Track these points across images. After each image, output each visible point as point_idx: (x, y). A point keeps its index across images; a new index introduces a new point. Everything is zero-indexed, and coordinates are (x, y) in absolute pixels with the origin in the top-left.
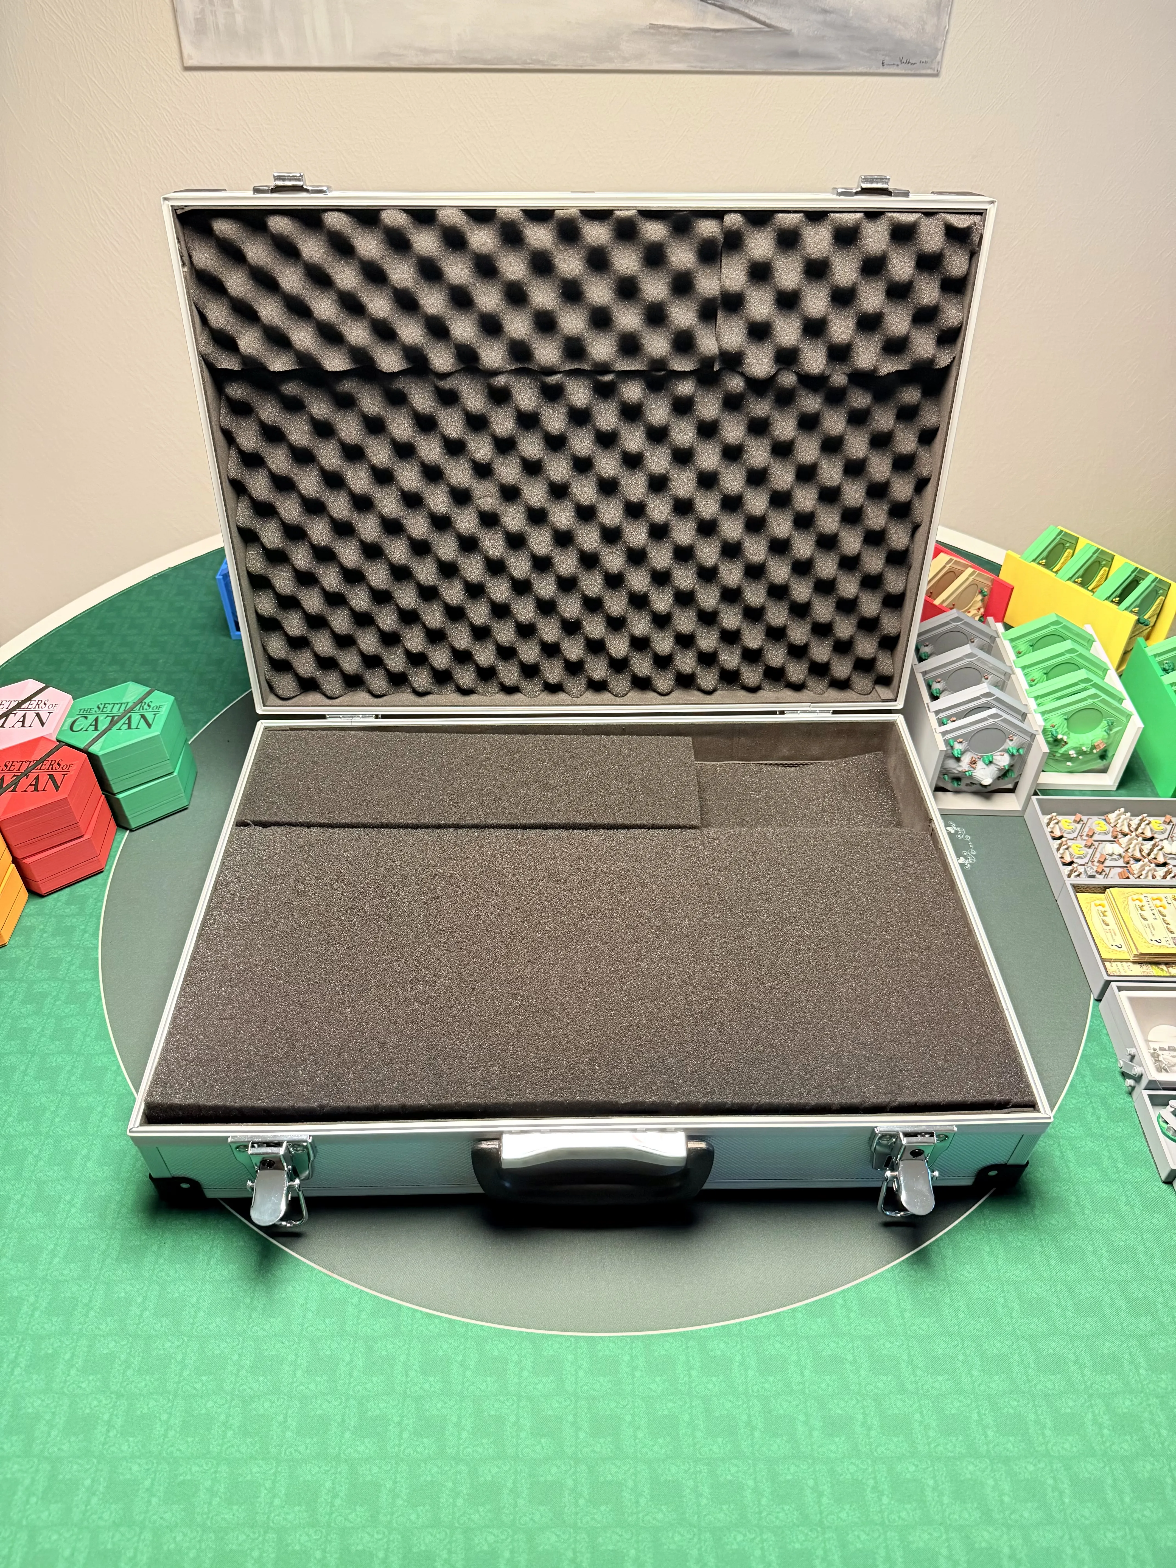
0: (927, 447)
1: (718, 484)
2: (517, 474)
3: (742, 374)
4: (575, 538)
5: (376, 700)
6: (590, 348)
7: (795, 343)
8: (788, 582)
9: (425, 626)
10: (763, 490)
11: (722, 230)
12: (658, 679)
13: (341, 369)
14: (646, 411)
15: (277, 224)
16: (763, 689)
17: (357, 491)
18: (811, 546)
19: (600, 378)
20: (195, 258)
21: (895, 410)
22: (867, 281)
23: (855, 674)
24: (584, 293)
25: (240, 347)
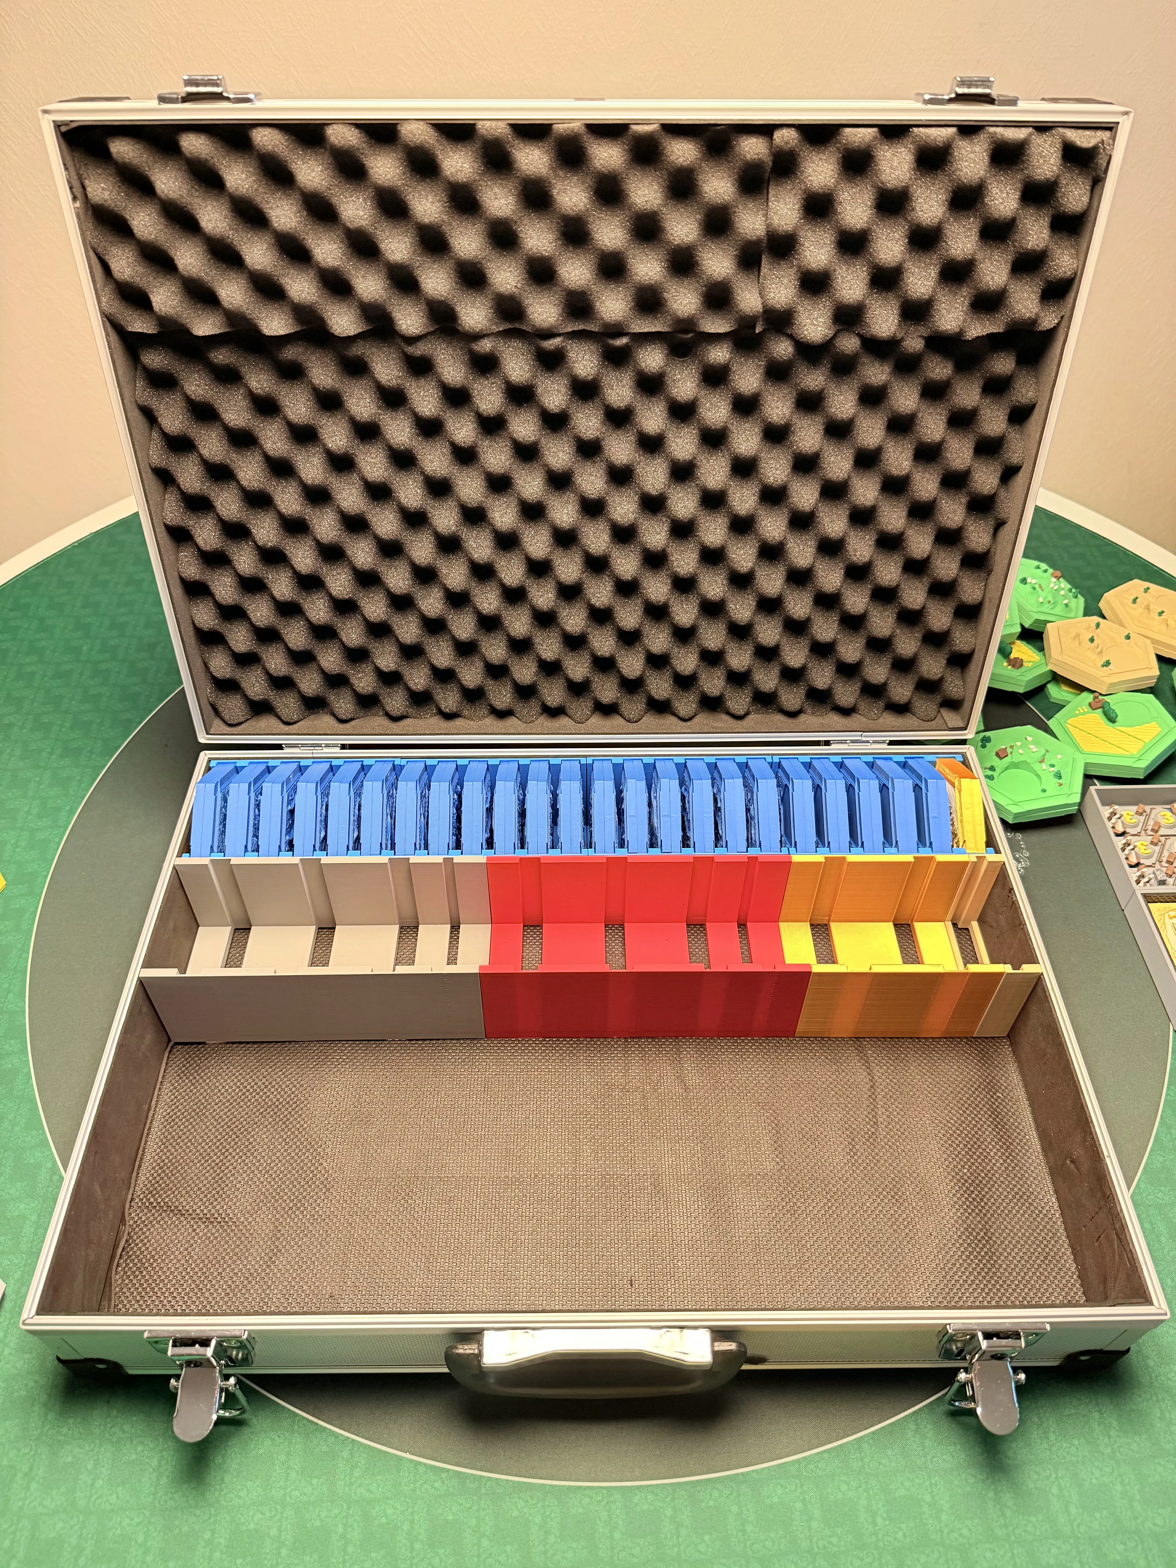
0: (1017, 427)
1: (757, 472)
2: (508, 460)
3: (791, 337)
4: (580, 537)
5: (341, 726)
6: (598, 304)
7: (860, 298)
8: (839, 590)
9: (398, 640)
10: (813, 478)
11: (770, 150)
12: (679, 700)
13: (282, 332)
14: (669, 382)
15: (193, 144)
16: (805, 713)
17: (309, 482)
18: (870, 546)
19: (611, 342)
20: (89, 189)
21: (981, 382)
22: (955, 219)
23: (916, 696)
24: (590, 234)
25: (154, 304)
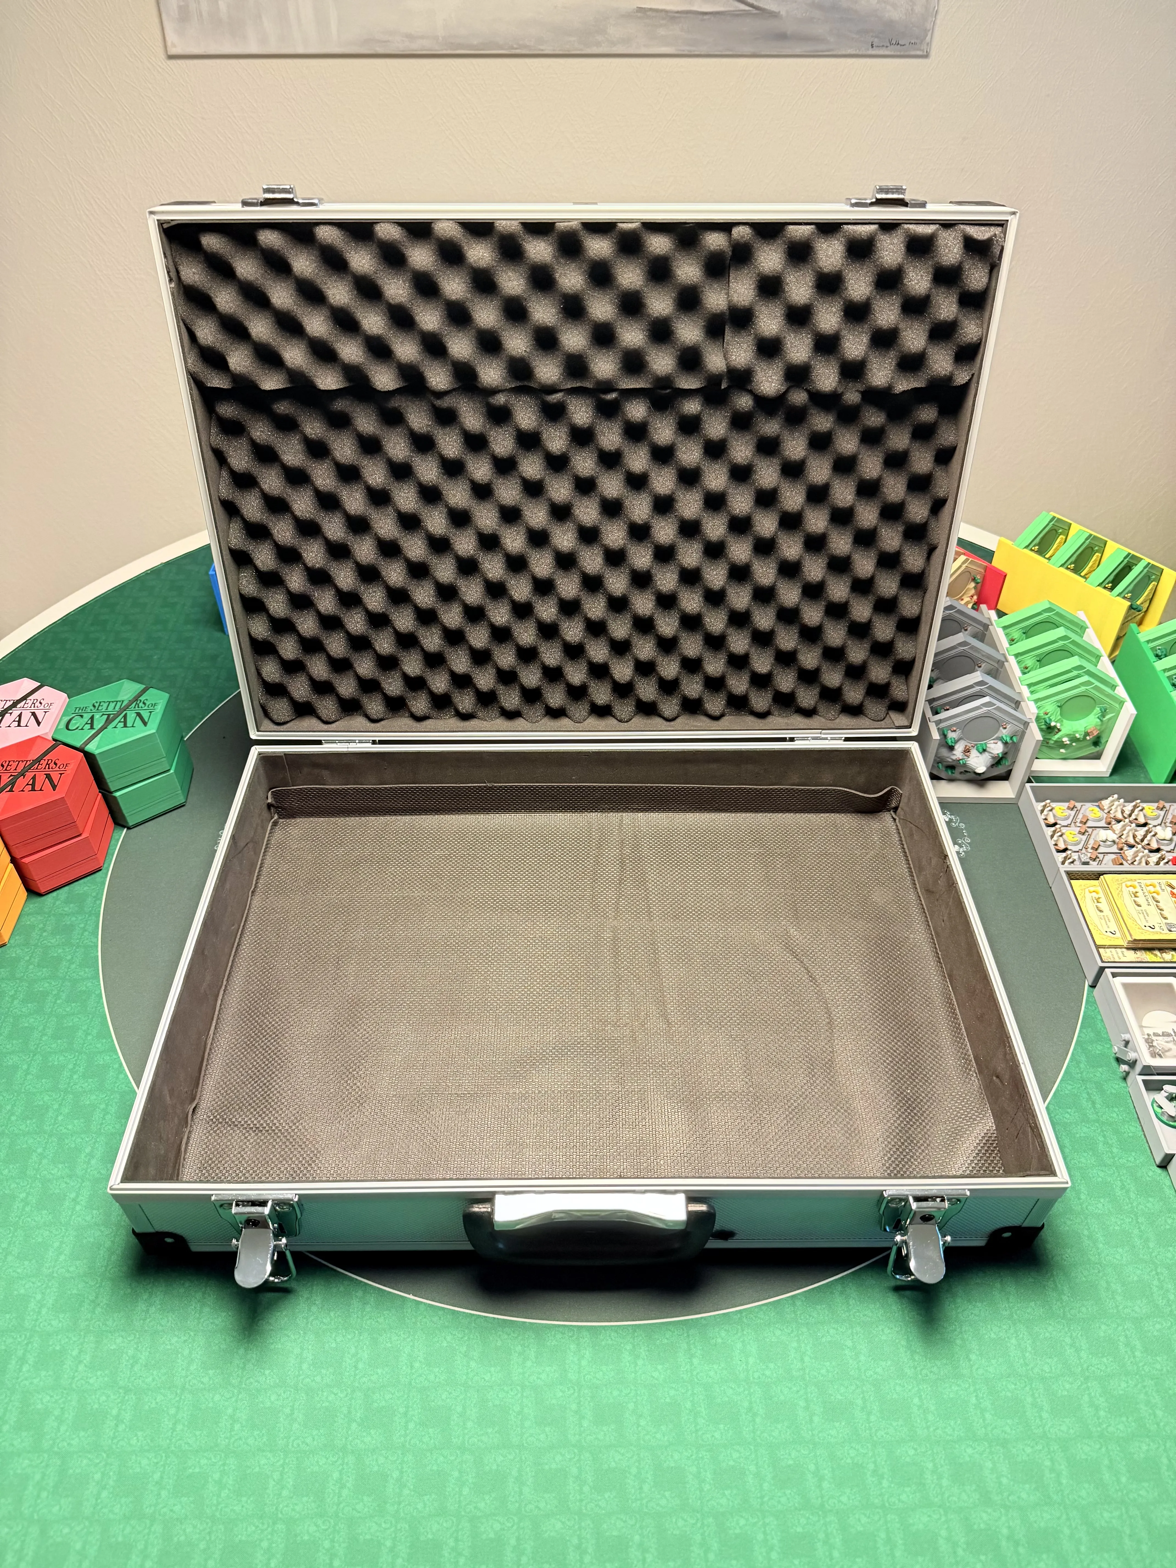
0: (943, 468)
1: (726, 505)
2: (518, 495)
3: (751, 392)
4: (578, 560)
5: (373, 725)
6: (592, 365)
7: (806, 360)
8: (798, 605)
9: (423, 649)
10: (773, 511)
11: (730, 242)
12: (664, 703)
13: (334, 387)
14: (652, 430)
15: (268, 238)
16: (773, 715)
17: (353, 513)
18: (822, 568)
19: (603, 396)
20: (182, 273)
21: (911, 429)
22: (882, 296)
23: (868, 700)
24: (586, 309)
25: (230, 365)
